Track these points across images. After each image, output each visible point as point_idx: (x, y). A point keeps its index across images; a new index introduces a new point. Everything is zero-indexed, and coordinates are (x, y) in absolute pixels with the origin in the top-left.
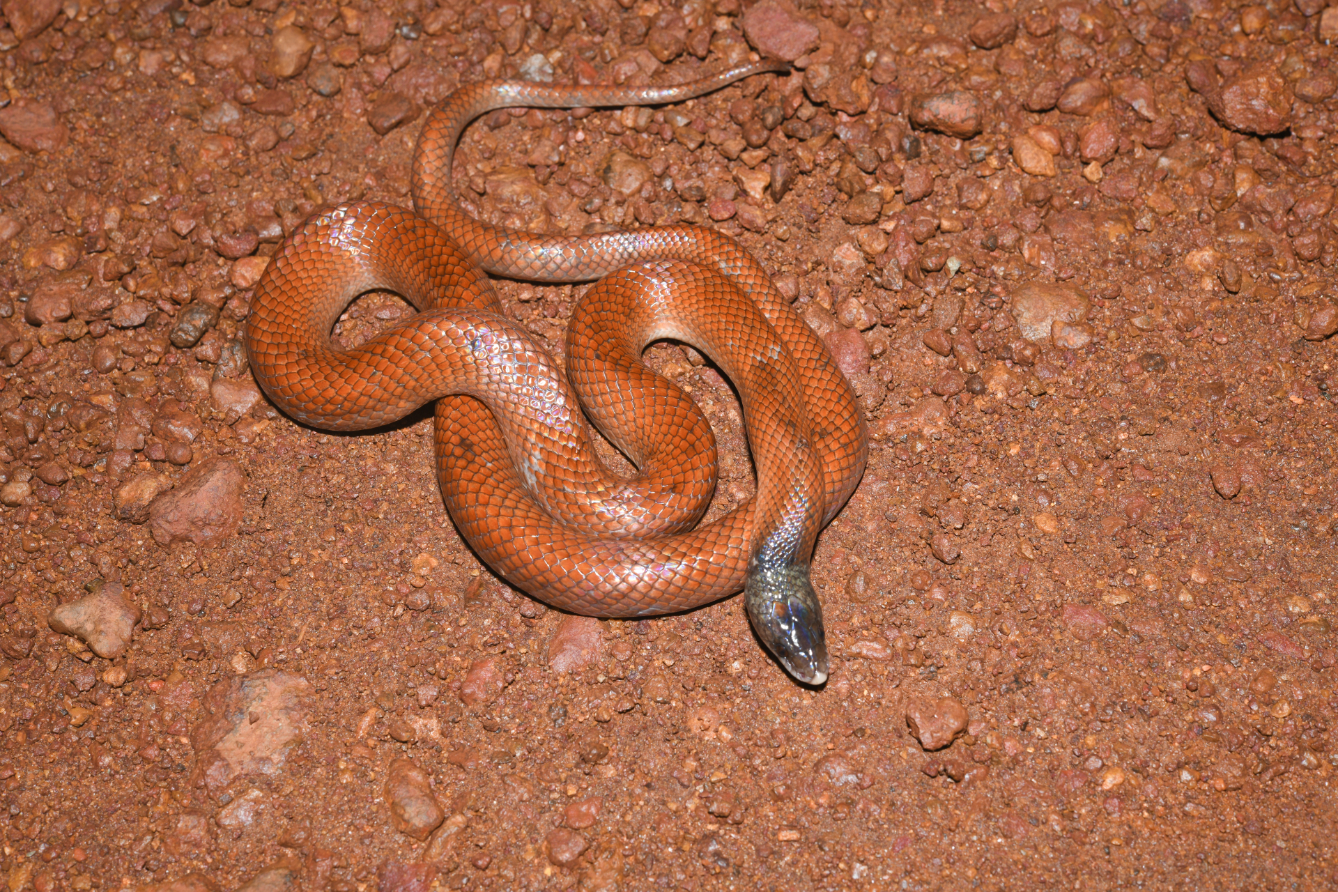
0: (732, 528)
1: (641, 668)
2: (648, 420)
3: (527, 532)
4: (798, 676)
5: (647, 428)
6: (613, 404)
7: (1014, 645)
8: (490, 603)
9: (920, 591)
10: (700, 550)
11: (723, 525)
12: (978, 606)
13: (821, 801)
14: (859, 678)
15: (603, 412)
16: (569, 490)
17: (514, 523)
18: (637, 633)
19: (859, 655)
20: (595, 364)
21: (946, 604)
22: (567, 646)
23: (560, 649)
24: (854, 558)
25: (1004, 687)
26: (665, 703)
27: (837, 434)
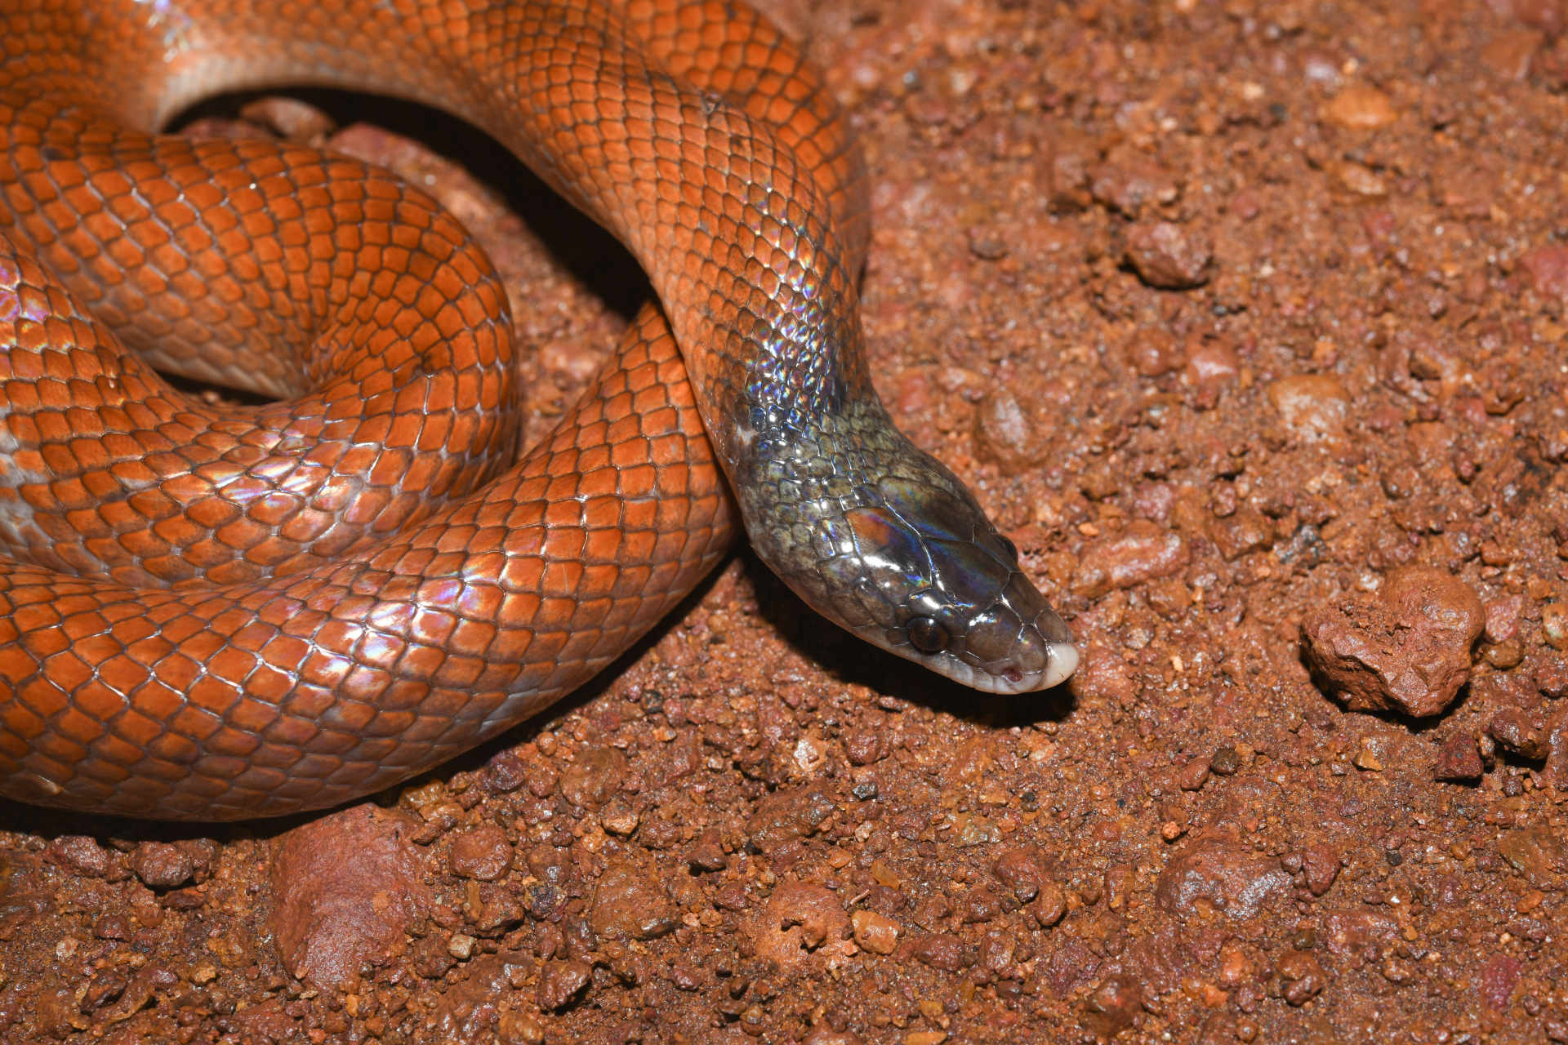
0: (631, 395)
1: (553, 873)
2: (265, 248)
3: (73, 631)
4: (1001, 686)
5: (274, 272)
6: (150, 254)
7: (1465, 395)
8: (50, 899)
9: (1164, 374)
10: (577, 477)
11: (604, 401)
12: (1324, 347)
13: (1230, 975)
14: (1139, 638)
15: (131, 292)
16: (138, 482)
17: (25, 625)
18: (496, 793)
19: (1105, 585)
20: (54, 176)
21: (1246, 377)
22: (324, 907)
23: (308, 920)
24: (956, 377)
25: (1511, 492)
26: (670, 929)
27: (771, 86)
